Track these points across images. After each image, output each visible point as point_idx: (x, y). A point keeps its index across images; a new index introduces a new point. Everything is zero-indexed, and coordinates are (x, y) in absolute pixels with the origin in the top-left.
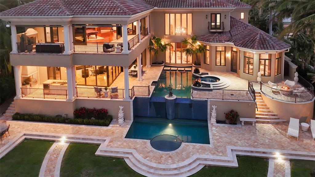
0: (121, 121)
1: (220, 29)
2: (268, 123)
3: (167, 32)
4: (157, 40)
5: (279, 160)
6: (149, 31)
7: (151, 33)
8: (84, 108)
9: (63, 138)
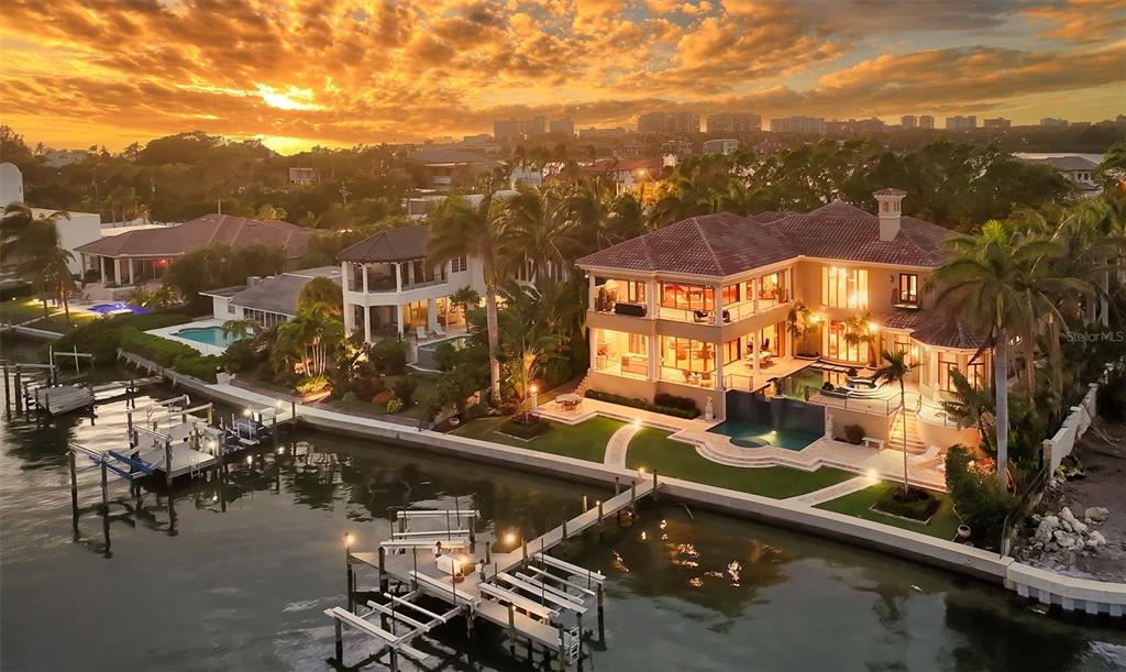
0: (708, 416)
2: (899, 449)
3: (825, 301)
4: (806, 313)
5: (871, 478)
6: (790, 296)
7: (796, 299)
8: (667, 395)
9: (637, 421)
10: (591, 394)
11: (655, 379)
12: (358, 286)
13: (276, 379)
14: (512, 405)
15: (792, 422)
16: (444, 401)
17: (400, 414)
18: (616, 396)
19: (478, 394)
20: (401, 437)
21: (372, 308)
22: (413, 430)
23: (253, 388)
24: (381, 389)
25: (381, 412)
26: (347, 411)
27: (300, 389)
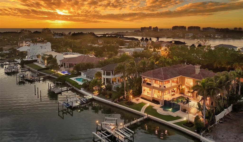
0: (161, 104)
3: (185, 84)
4: (182, 86)
5: (185, 119)
6: (179, 83)
7: (180, 83)
8: (154, 100)
9: (148, 104)
10: (142, 98)
11: (152, 97)
12: (104, 74)
13: (90, 90)
14: (128, 99)
15: (175, 107)
16: (116, 98)
17: (109, 99)
18: (146, 99)
19: (122, 96)
20: (109, 103)
21: (106, 78)
22: (111, 102)
23: (87, 91)
24: (106, 94)
25: (106, 98)
26: (101, 97)
27: (94, 92)
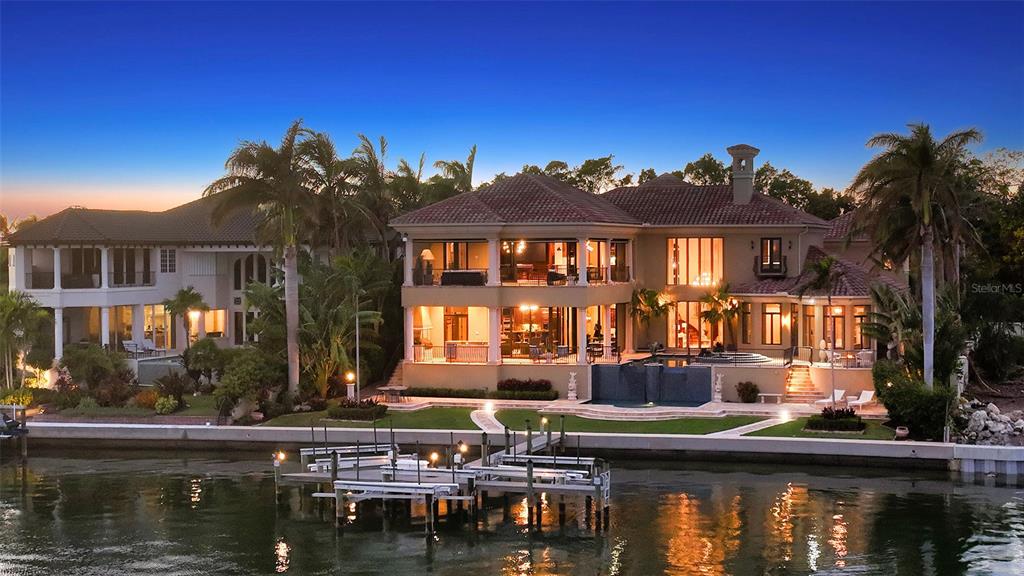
0: (572, 395)
1: (779, 271)
2: (805, 402)
3: (671, 281)
5: (784, 418)
6: (631, 274)
7: (637, 279)
9: (488, 406)
11: (498, 362)
25: (147, 415)
